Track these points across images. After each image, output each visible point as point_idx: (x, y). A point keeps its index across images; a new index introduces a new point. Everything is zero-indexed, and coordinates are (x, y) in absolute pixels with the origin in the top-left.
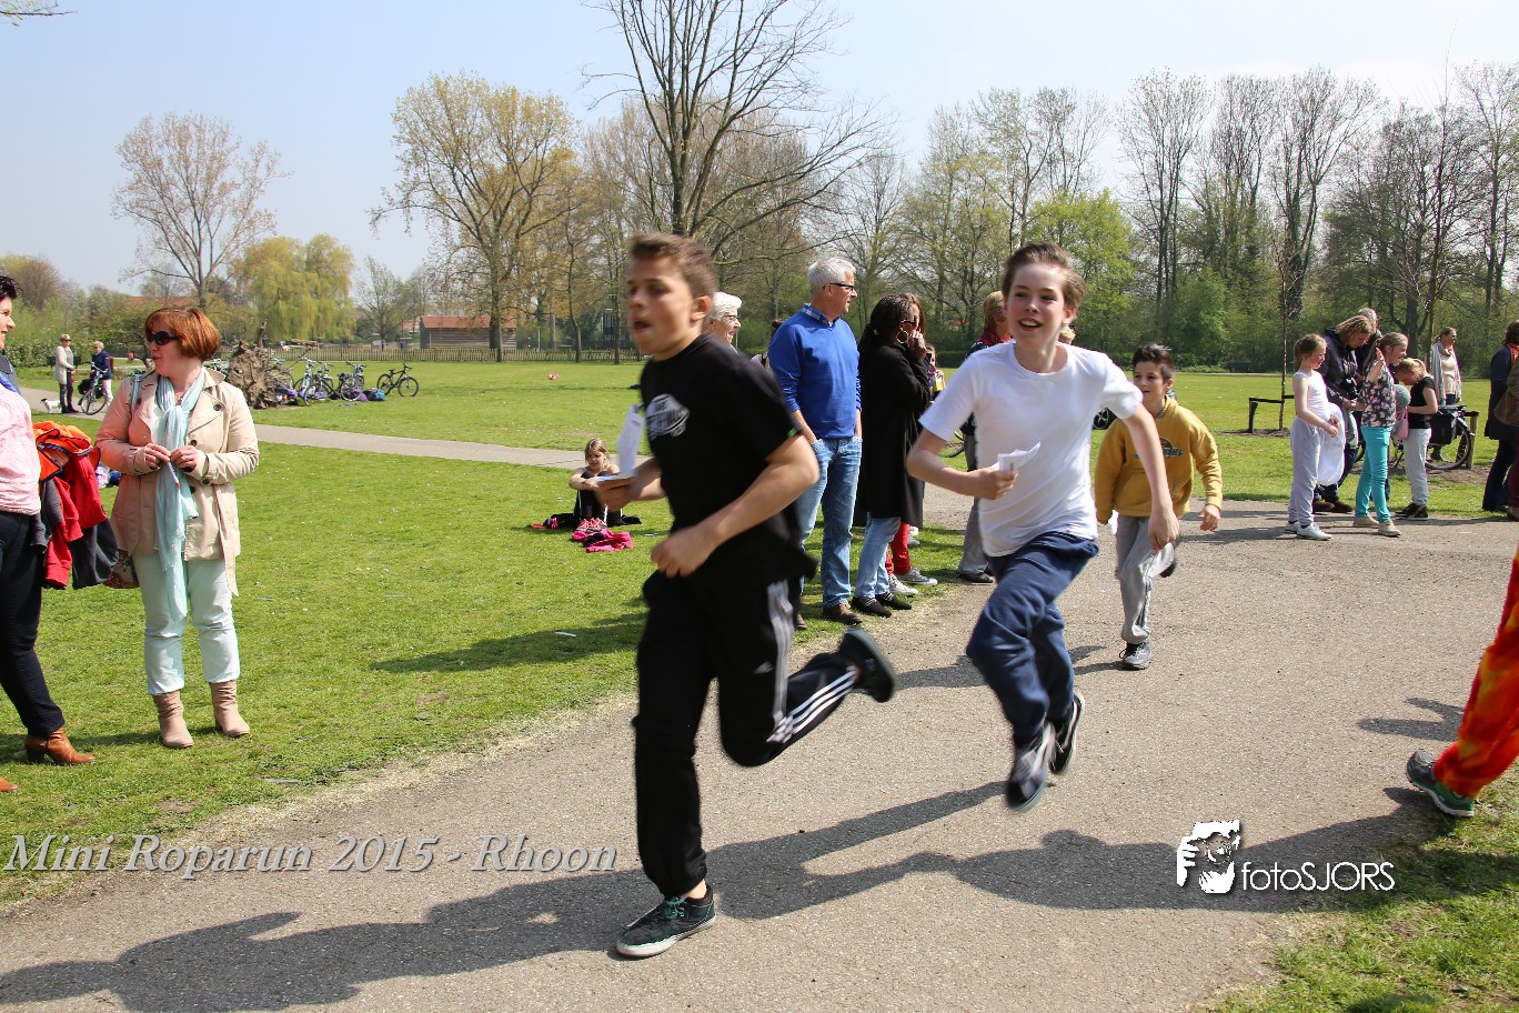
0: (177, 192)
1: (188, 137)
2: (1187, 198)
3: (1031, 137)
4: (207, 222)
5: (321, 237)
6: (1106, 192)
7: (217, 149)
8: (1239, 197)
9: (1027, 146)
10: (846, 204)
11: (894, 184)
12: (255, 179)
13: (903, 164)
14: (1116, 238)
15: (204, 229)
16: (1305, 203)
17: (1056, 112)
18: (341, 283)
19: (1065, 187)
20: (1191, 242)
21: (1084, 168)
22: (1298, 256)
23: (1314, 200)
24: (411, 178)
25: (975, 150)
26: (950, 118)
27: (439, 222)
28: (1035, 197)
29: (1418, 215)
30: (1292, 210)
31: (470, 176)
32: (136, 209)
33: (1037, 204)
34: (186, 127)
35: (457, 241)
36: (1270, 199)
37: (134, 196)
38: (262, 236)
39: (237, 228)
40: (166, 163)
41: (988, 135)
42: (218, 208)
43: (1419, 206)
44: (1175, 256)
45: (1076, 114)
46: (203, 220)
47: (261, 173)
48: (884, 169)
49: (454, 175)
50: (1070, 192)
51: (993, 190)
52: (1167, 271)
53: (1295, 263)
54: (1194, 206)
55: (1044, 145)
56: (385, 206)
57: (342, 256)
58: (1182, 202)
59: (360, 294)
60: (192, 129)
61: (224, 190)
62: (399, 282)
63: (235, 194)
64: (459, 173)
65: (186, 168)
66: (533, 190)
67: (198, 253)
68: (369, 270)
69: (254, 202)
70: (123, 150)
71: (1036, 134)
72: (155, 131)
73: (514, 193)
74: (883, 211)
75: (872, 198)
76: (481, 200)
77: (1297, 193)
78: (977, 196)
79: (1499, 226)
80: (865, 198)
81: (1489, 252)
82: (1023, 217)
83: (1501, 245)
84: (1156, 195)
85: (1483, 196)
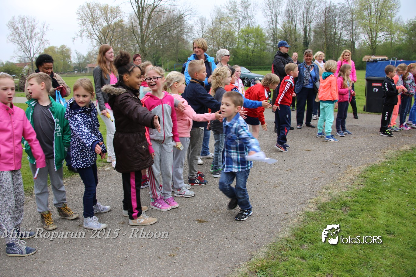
2: (279, 27)
4: (32, 43)
5: (63, 45)
6: (259, 26)
7: (33, 24)
8: (292, 26)
9: (239, 14)
10: (194, 31)
11: (206, 25)
12: (43, 31)
13: (208, 20)
14: (262, 37)
16: (308, 28)
17: (246, 5)
18: (69, 57)
20: (280, 38)
21: (253, 20)
22: (307, 41)
23: (310, 27)
24: (82, 29)
25: (226, 16)
26: (219, 8)
27: (90, 40)
28: (241, 27)
29: (334, 30)
30: (305, 30)
31: (97, 28)
32: (13, 40)
33: (241, 29)
35: (95, 45)
36: (300, 27)
38: (47, 46)
39: (40, 44)
40: (20, 28)
41: (229, 12)
42: (34, 39)
43: (334, 28)
44: (277, 42)
45: (251, 6)
47: (45, 29)
48: (203, 22)
49: (93, 27)
50: (250, 26)
51: (231, 26)
52: (275, 45)
53: (306, 44)
54: (281, 29)
55: (243, 14)
56: (76, 37)
57: (68, 50)
58: (278, 28)
59: (74, 60)
60: (26, 19)
61: (35, 35)
62: (84, 57)
63: (39, 35)
64: (95, 28)
65: (25, 29)
66: (114, 30)
67: (30, 51)
68: (76, 53)
69: (44, 37)
71: (241, 12)
72: (16, 20)
73: (109, 32)
74: (204, 32)
75: (201, 29)
76: (101, 34)
77: (306, 25)
78: (227, 28)
79: (354, 33)
80: (199, 29)
81: (351, 39)
82: (239, 33)
83: (354, 37)
84: (272, 26)
85: (349, 25)
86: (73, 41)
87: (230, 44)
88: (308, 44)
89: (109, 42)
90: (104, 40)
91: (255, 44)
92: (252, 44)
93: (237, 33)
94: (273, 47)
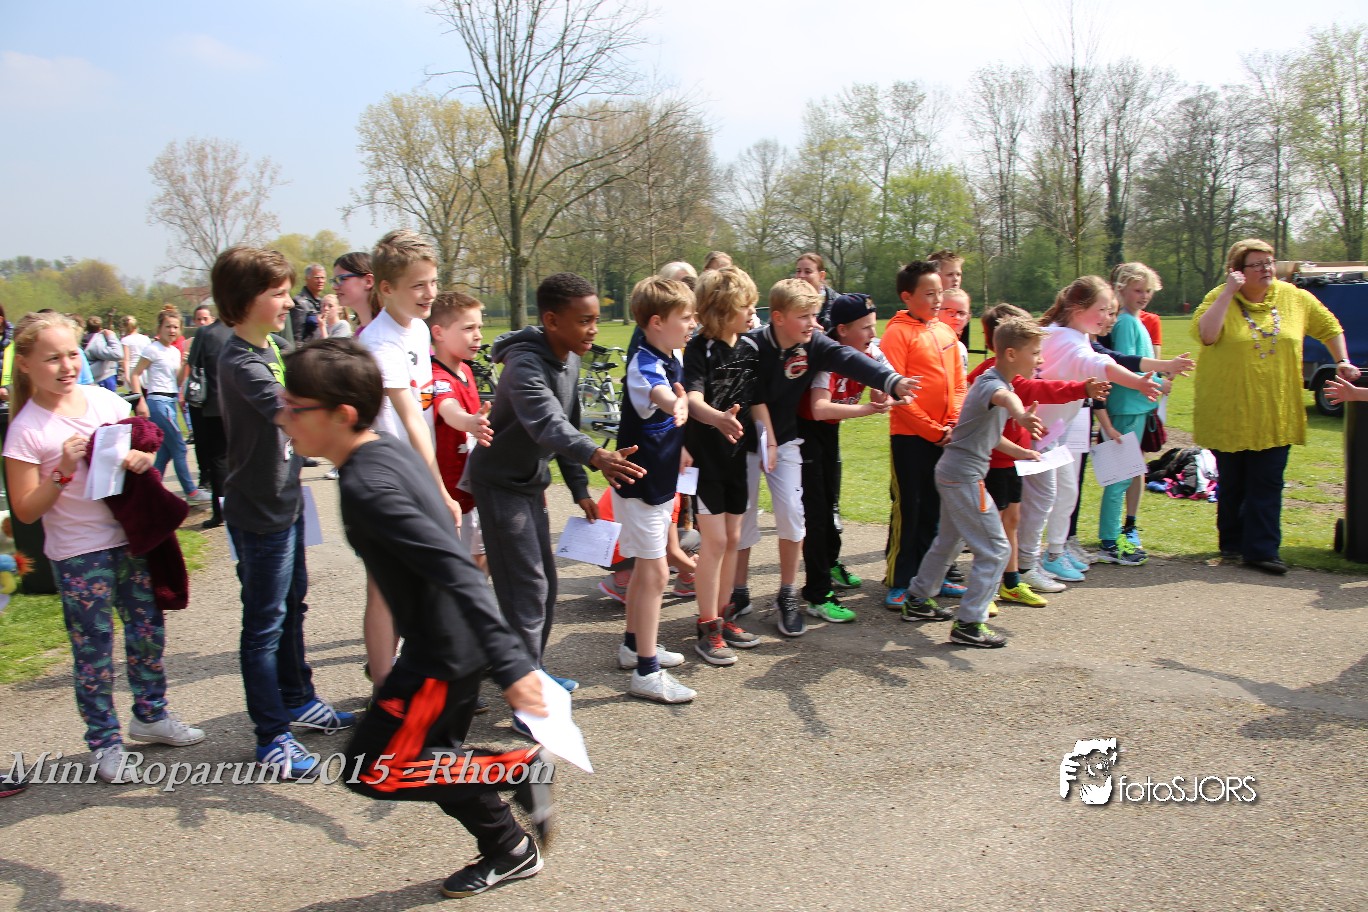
0: (199, 202)
1: (206, 157)
2: (1024, 169)
3: (888, 123)
4: (223, 224)
5: (322, 232)
6: (951, 168)
7: (229, 165)
9: (886, 130)
10: (739, 184)
11: (778, 167)
12: (259, 188)
13: (785, 151)
14: (959, 204)
15: (220, 230)
16: (1122, 173)
17: (908, 100)
19: (918, 164)
20: (1027, 207)
21: (933, 147)
22: (1117, 217)
23: (1128, 169)
24: (375, 179)
25: (843, 136)
26: (819, 110)
27: (397, 211)
28: (893, 173)
29: (1210, 178)
30: (1113, 180)
31: (423, 176)
32: (168, 216)
33: (893, 181)
34: (203, 149)
36: (1093, 170)
37: (162, 207)
38: (270, 235)
39: (247, 228)
40: (189, 179)
41: (851, 122)
42: (232, 213)
43: (1210, 170)
44: (1014, 221)
45: (925, 102)
46: (219, 223)
47: (266, 182)
48: (769, 156)
49: (408, 175)
50: (923, 167)
51: (855, 166)
52: (1009, 232)
53: (1115, 225)
54: (1030, 176)
55: (899, 129)
56: (354, 204)
58: (1020, 174)
60: (208, 150)
61: (236, 198)
63: (246, 201)
64: (413, 174)
65: (204, 181)
69: (261, 206)
70: (154, 170)
71: (894, 120)
72: (178, 154)
73: (458, 188)
74: (770, 190)
75: (761, 180)
76: (433, 195)
77: (1115, 164)
78: (842, 174)
79: (1281, 186)
80: (754, 179)
81: (1275, 208)
82: (884, 190)
83: (1286, 202)
84: (996, 167)
85: (1268, 163)
86: (345, 218)
87: (854, 228)
88: (1123, 226)
89: (459, 221)
90: (442, 216)
91: (938, 229)
92: (928, 227)
93: (877, 191)
94: (1001, 237)
